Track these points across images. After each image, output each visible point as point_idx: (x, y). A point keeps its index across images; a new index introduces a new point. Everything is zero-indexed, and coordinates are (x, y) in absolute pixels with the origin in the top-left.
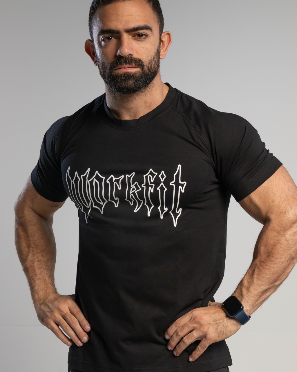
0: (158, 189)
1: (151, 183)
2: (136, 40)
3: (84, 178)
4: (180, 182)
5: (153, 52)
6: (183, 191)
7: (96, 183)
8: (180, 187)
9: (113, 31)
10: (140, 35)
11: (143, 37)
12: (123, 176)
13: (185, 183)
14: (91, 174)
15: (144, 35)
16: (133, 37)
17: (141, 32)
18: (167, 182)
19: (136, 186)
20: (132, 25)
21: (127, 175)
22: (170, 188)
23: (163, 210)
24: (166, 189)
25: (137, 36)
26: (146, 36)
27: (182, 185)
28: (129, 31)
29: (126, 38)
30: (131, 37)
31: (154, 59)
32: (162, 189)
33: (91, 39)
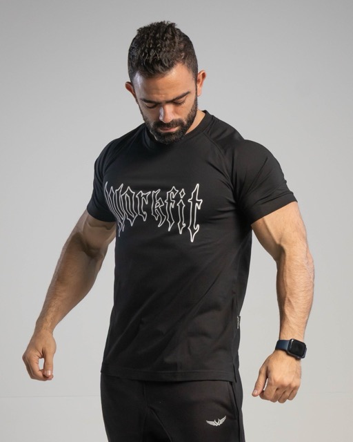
0: (178, 205)
1: (172, 199)
3: (118, 192)
4: (197, 200)
6: (199, 208)
7: (127, 198)
8: (197, 204)
12: (150, 192)
13: (201, 200)
14: (124, 189)
18: (185, 199)
19: (160, 201)
21: (154, 192)
22: (188, 205)
23: (181, 226)
24: (184, 206)
27: (199, 203)
32: (181, 205)
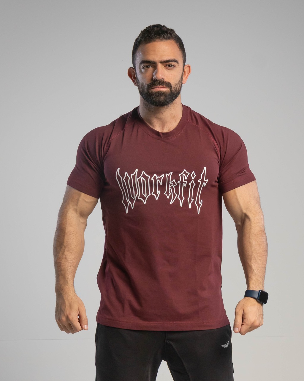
2: (167, 69)
5: (178, 78)
9: (151, 62)
10: (170, 66)
11: (172, 67)
15: (173, 65)
16: (165, 66)
17: (170, 63)
20: (165, 58)
25: (167, 66)
26: (174, 66)
28: (162, 62)
29: (160, 67)
30: (163, 66)
31: (179, 83)
33: (133, 67)
